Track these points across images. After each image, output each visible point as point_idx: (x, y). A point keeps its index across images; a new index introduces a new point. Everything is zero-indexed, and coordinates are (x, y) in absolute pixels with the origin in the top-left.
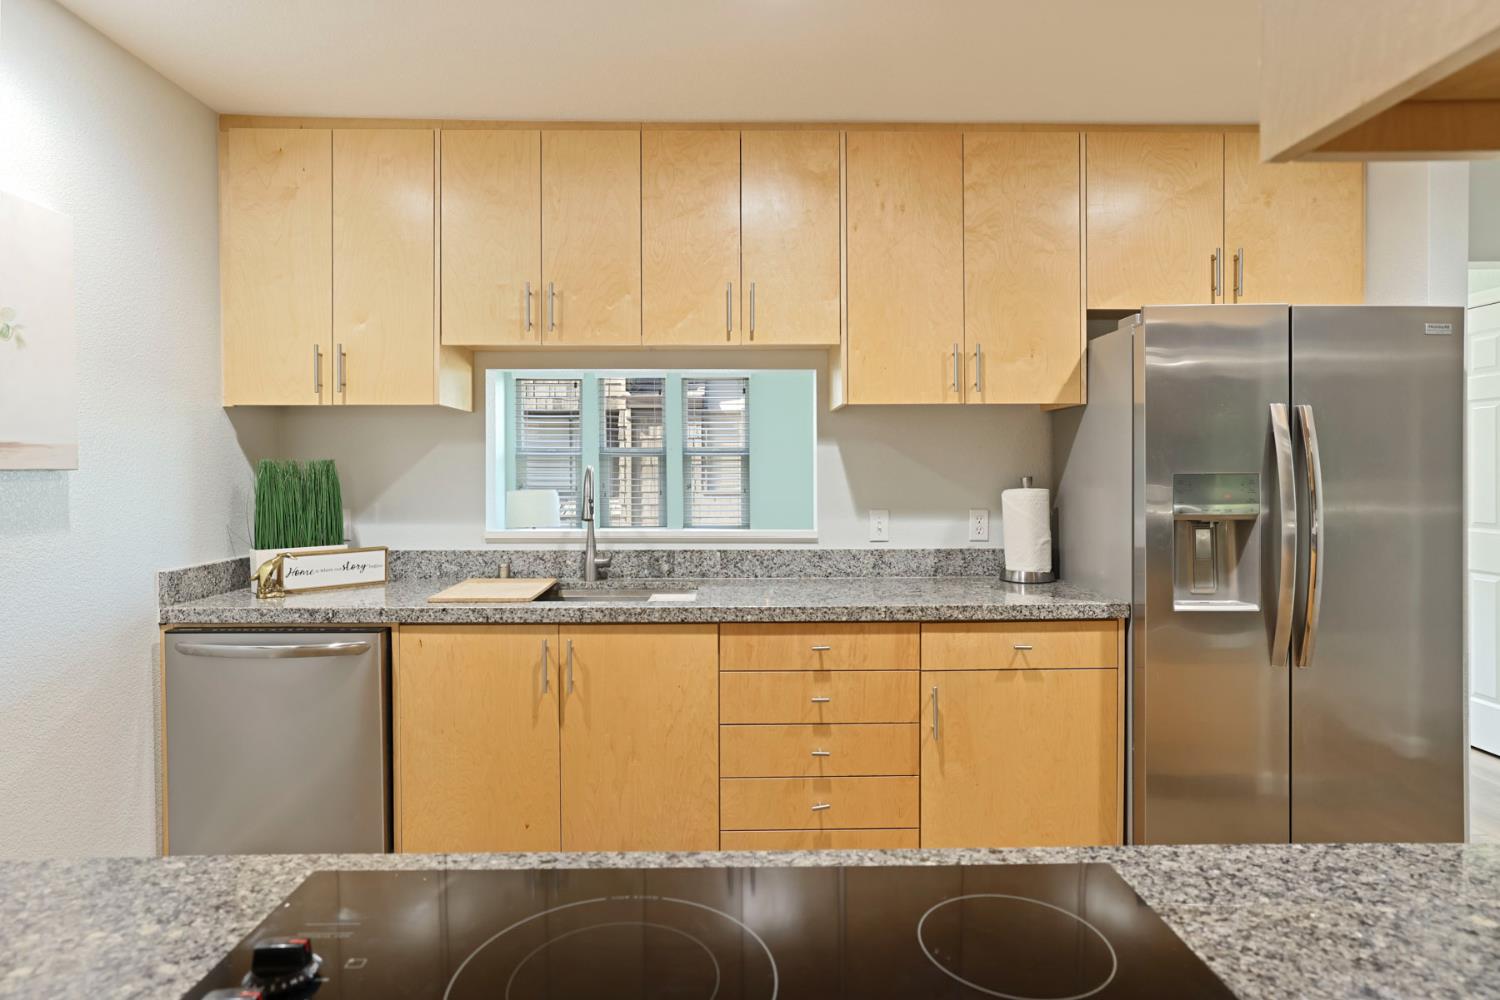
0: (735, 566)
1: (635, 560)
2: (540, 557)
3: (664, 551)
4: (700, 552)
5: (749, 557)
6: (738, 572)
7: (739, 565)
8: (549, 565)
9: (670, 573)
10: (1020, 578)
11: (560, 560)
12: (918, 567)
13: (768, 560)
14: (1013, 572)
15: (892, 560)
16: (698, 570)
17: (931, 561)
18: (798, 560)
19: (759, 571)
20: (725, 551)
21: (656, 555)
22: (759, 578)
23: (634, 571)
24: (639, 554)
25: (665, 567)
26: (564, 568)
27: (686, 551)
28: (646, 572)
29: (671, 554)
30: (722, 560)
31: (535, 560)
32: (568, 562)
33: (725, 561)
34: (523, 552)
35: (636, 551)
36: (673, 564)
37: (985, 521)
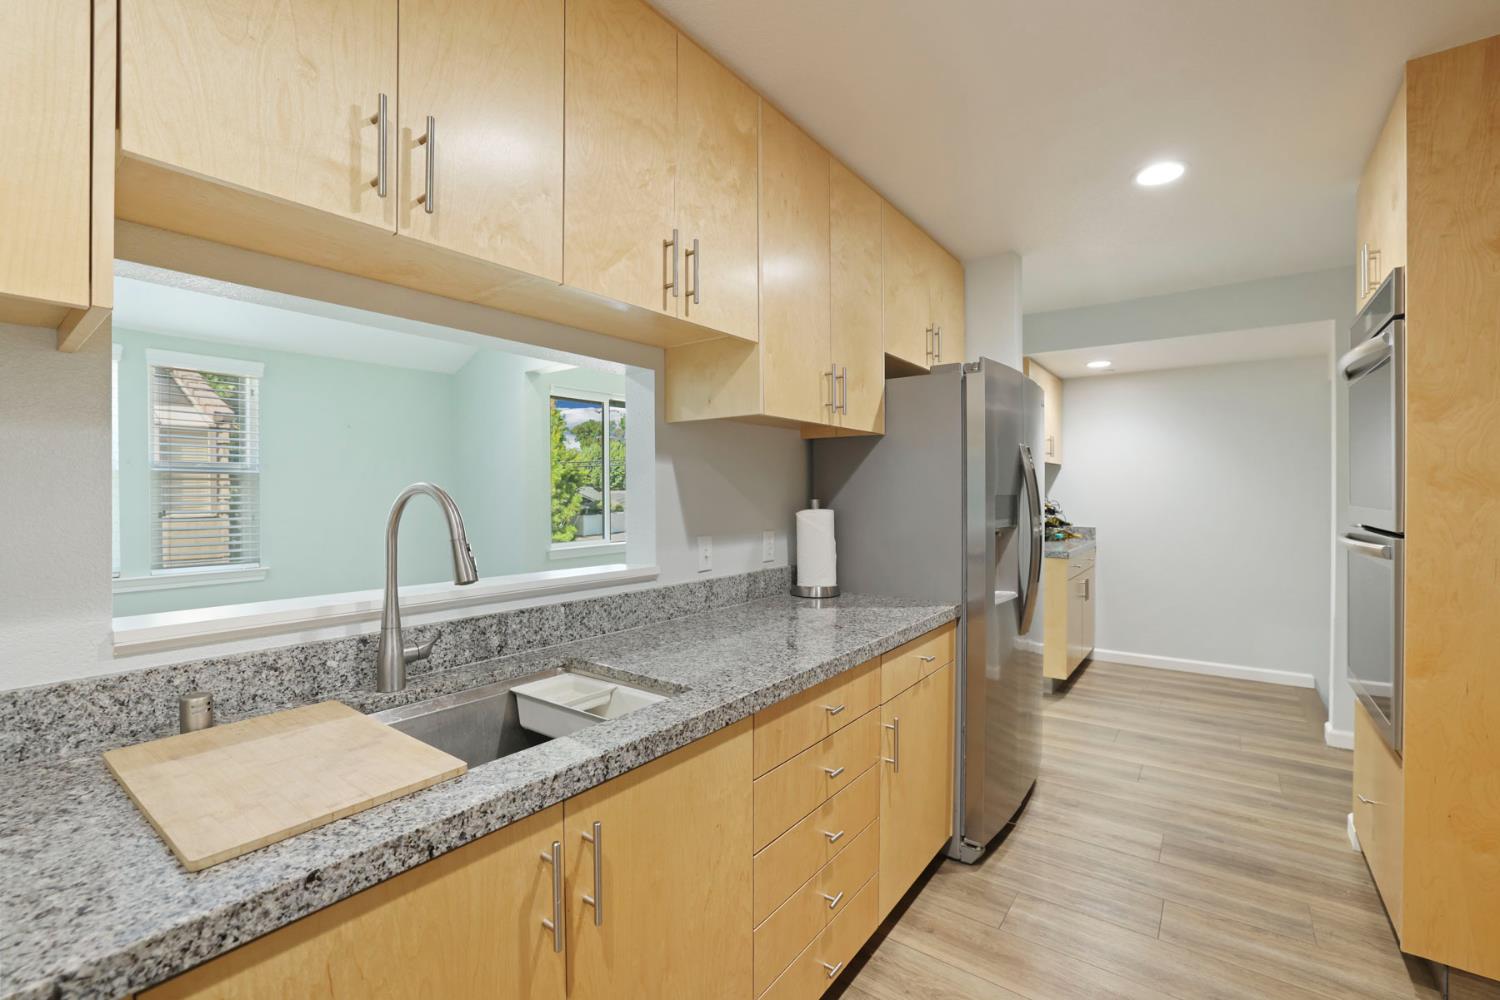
0: (581, 623)
1: (451, 637)
2: (268, 665)
3: (492, 617)
4: (540, 610)
5: (597, 608)
6: (584, 631)
7: (585, 621)
8: (288, 676)
9: (501, 648)
10: (816, 594)
11: (315, 662)
12: (736, 595)
13: (615, 608)
14: (810, 589)
15: (719, 590)
16: (539, 637)
17: (744, 587)
18: (644, 603)
19: (607, 625)
20: (570, 604)
21: (482, 624)
22: (607, 633)
23: (450, 656)
24: (456, 626)
25: (495, 641)
26: (323, 676)
27: (523, 612)
28: (467, 654)
29: (502, 619)
30: (567, 617)
31: (258, 672)
32: (331, 663)
33: (570, 617)
34: (227, 662)
35: (452, 623)
36: (505, 635)
37: (772, 541)
